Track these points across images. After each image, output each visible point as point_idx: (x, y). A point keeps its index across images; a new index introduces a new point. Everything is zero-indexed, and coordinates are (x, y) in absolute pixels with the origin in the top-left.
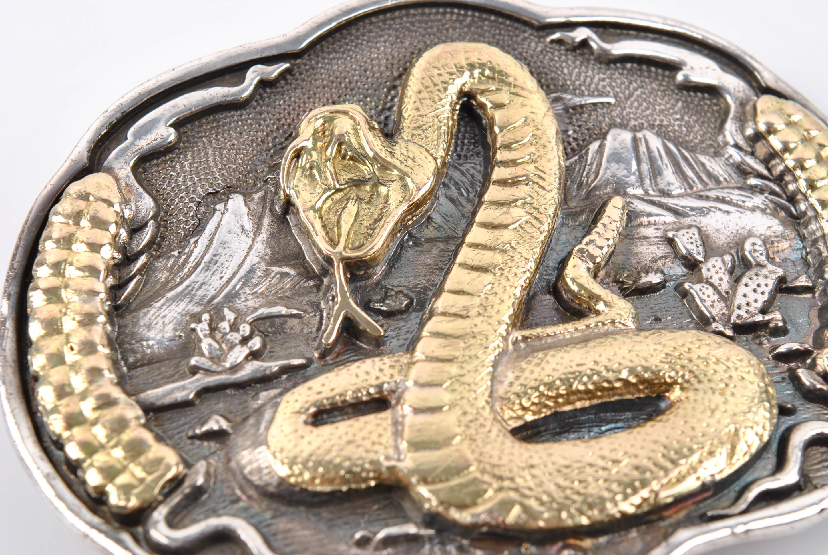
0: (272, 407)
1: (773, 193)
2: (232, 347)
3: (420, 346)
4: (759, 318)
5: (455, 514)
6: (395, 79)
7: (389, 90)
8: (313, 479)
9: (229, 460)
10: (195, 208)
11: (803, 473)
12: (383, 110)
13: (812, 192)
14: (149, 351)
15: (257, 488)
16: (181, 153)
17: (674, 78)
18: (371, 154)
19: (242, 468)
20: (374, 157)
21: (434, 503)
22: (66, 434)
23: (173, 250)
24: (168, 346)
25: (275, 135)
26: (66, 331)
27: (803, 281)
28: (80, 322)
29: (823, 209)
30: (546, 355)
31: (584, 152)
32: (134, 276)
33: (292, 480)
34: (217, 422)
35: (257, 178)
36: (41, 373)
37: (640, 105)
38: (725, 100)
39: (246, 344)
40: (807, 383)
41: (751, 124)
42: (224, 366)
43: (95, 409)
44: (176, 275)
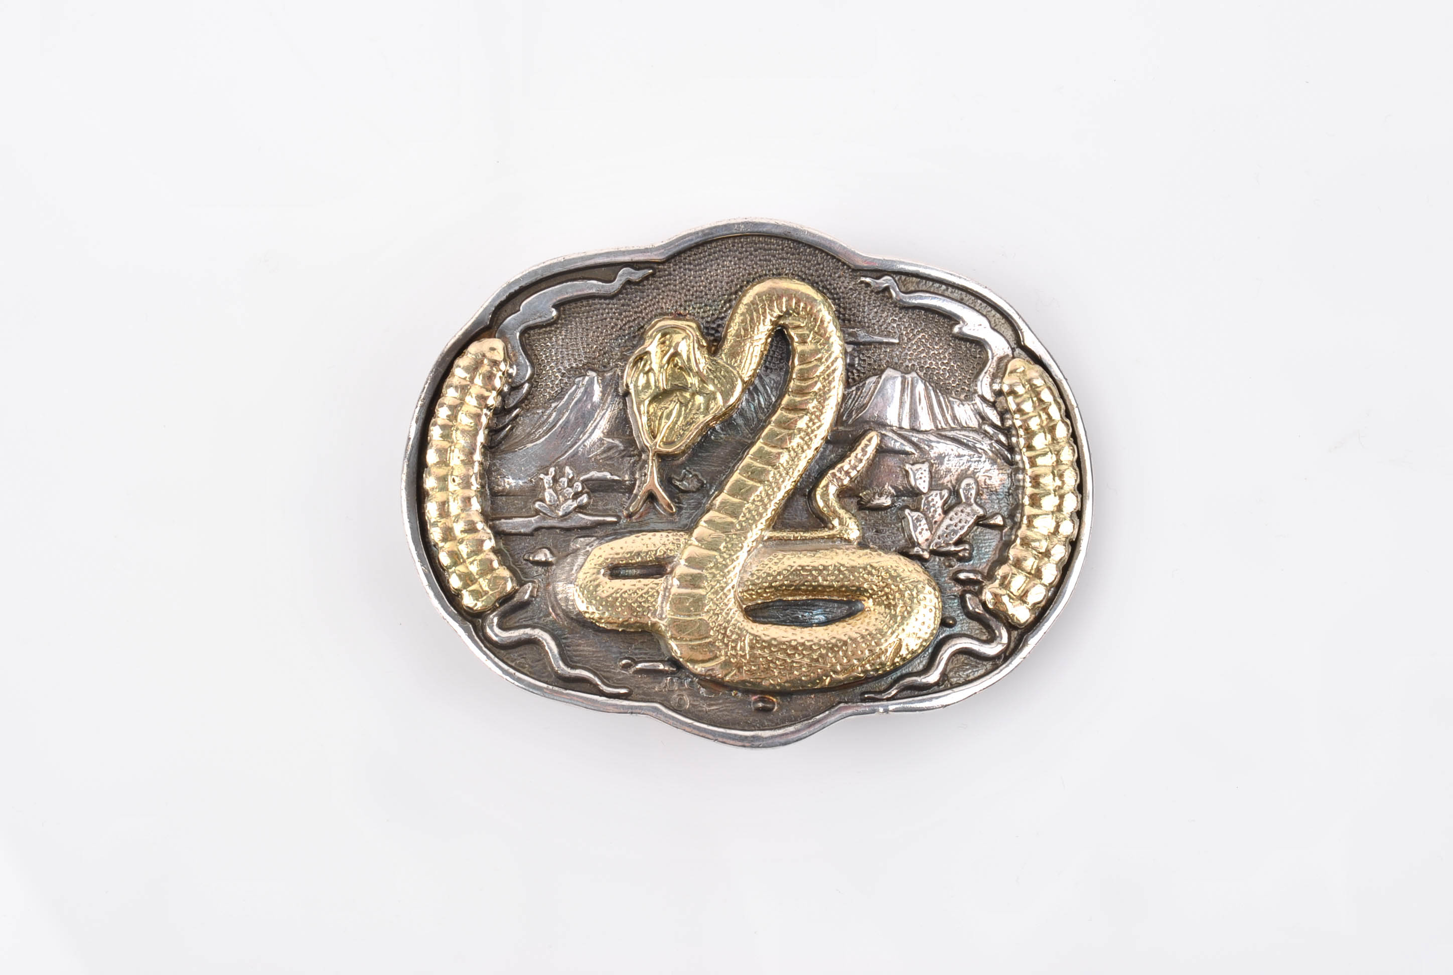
0: (584, 555)
1: (999, 442)
2: (566, 500)
3: (696, 532)
4: (953, 548)
5: (689, 665)
6: (731, 294)
7: (725, 303)
8: (601, 618)
9: (548, 584)
10: (560, 378)
11: (944, 675)
12: (718, 318)
13: (1027, 451)
14: (508, 487)
15: (563, 611)
16: (558, 328)
17: (951, 328)
18: (695, 369)
19: (556, 594)
20: (697, 372)
21: (679, 655)
22: (441, 544)
23: (538, 408)
24: (521, 486)
25: (631, 324)
26: (451, 465)
27: (999, 520)
28: (462, 461)
29: (1030, 468)
30: (784, 556)
31: (861, 384)
32: (508, 425)
33: (587, 615)
34: (546, 555)
35: (611, 358)
36: (430, 493)
37: (918, 347)
38: (987, 353)
39: (576, 499)
40: (971, 608)
41: (998, 381)
42: (557, 514)
43: (462, 531)
44: (537, 429)
